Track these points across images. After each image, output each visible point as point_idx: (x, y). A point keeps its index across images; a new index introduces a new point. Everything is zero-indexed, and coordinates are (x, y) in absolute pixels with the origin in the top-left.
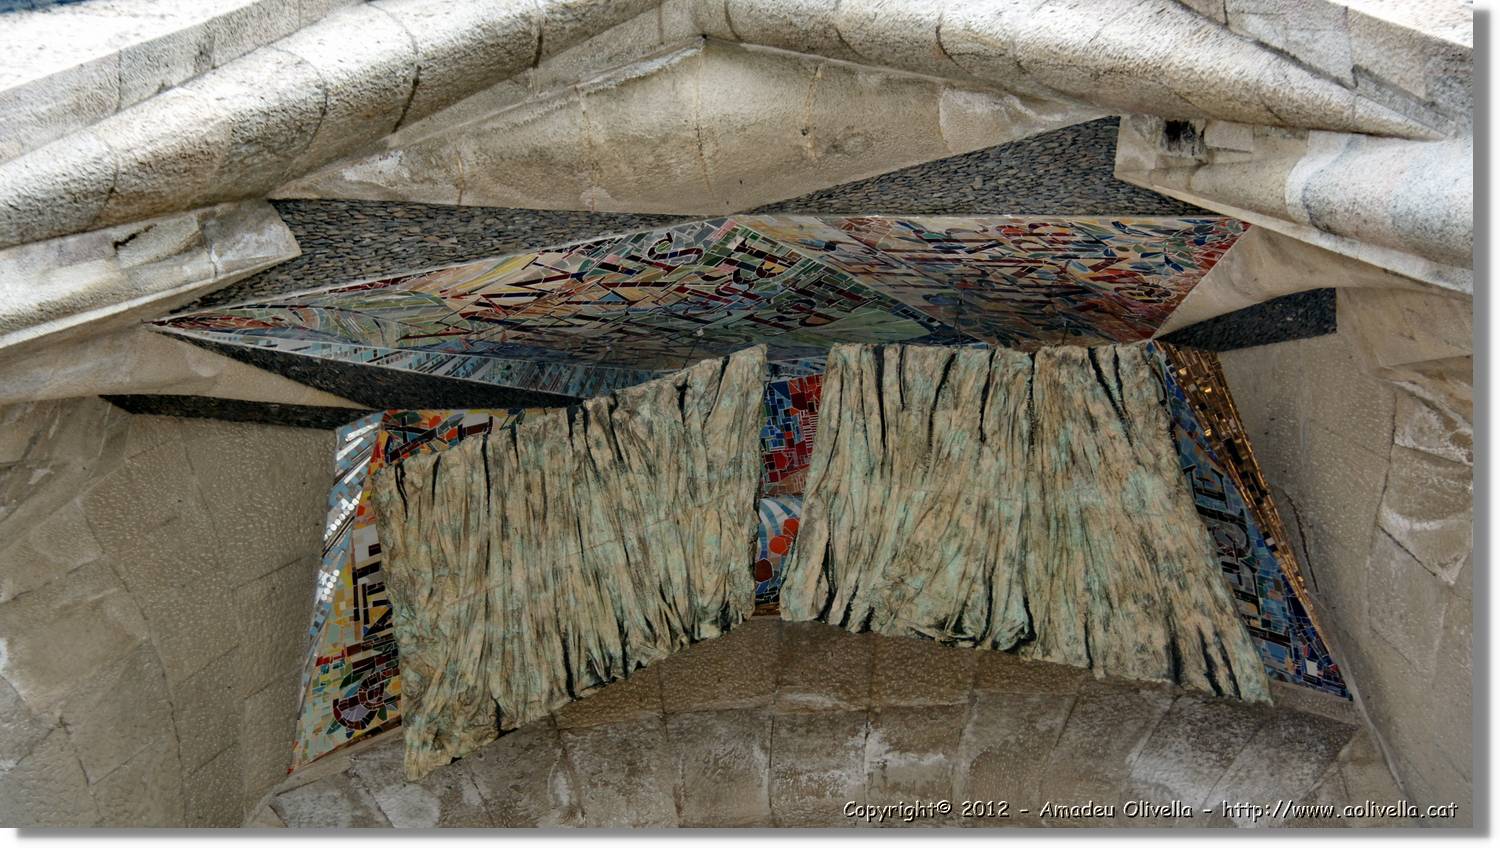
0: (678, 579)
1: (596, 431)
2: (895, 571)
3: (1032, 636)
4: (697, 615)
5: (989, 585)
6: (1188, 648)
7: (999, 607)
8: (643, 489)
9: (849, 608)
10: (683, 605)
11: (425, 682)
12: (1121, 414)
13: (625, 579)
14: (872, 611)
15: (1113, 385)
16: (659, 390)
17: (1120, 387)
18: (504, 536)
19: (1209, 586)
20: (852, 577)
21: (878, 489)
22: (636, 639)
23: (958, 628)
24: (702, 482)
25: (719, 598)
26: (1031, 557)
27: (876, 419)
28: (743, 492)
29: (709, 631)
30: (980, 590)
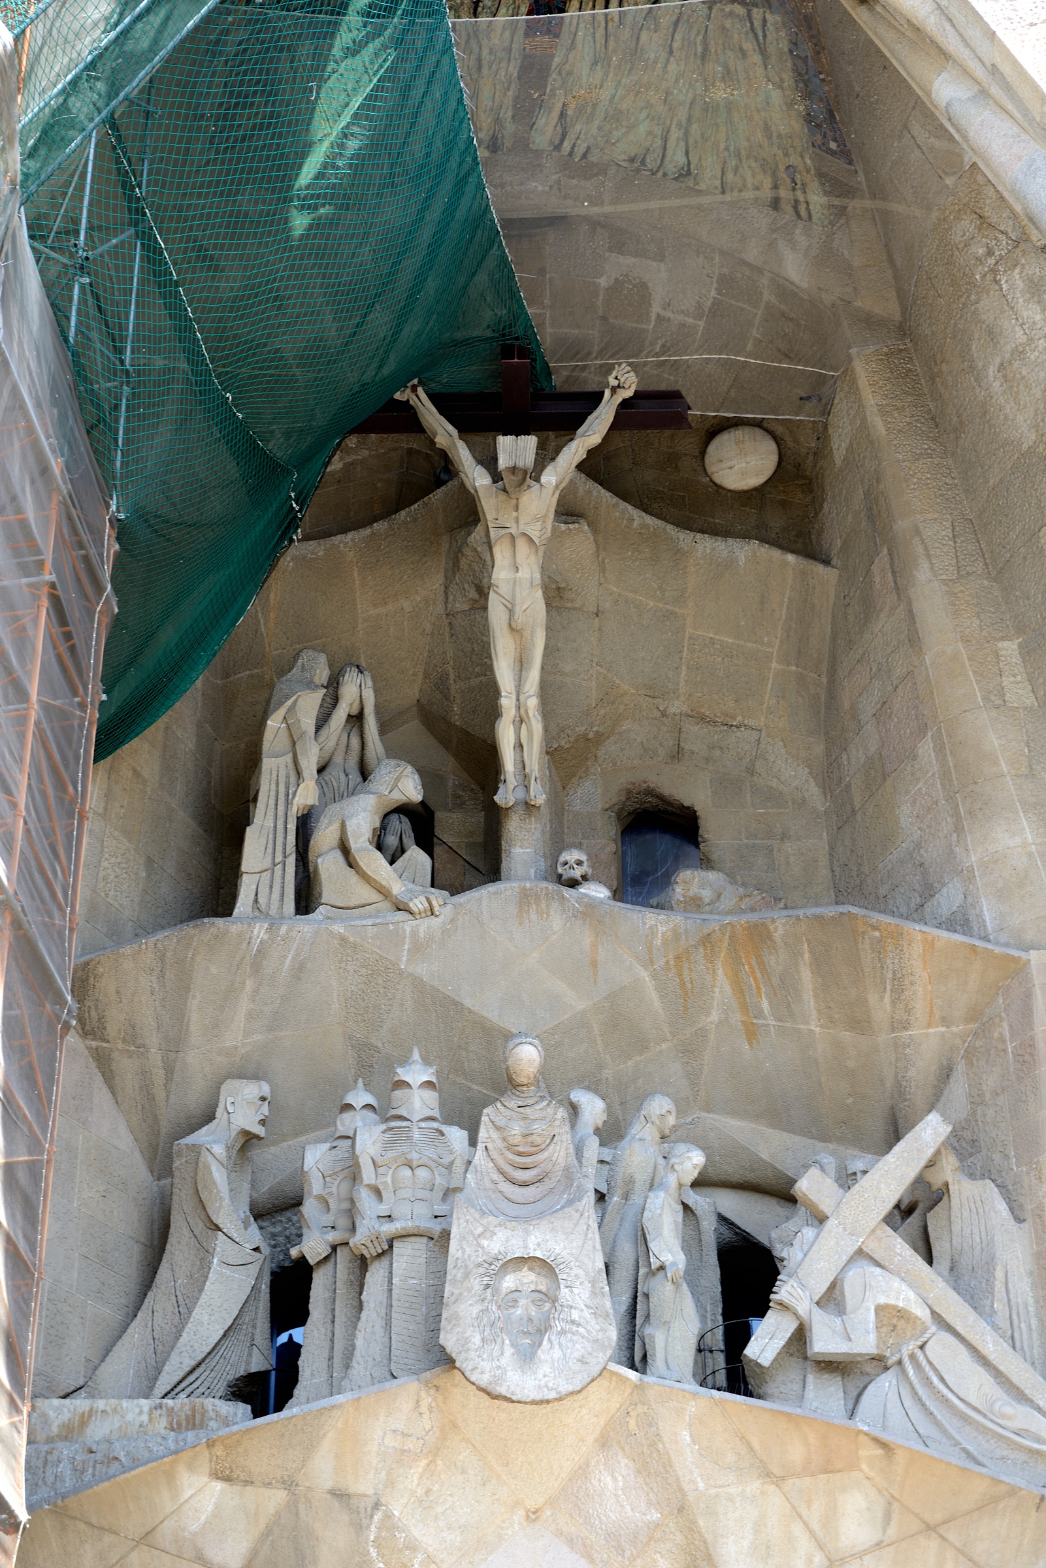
2: (606, 126)
3: (689, 173)
5: (665, 140)
7: (669, 153)
9: (574, 145)
12: (763, 51)
14: (589, 148)
15: (760, 34)
17: (765, 36)
19: (802, 157)
20: (578, 127)
21: (599, 73)
23: (643, 163)
24: (485, 63)
25: (491, 133)
26: (694, 127)
28: (511, 68)
30: (659, 142)
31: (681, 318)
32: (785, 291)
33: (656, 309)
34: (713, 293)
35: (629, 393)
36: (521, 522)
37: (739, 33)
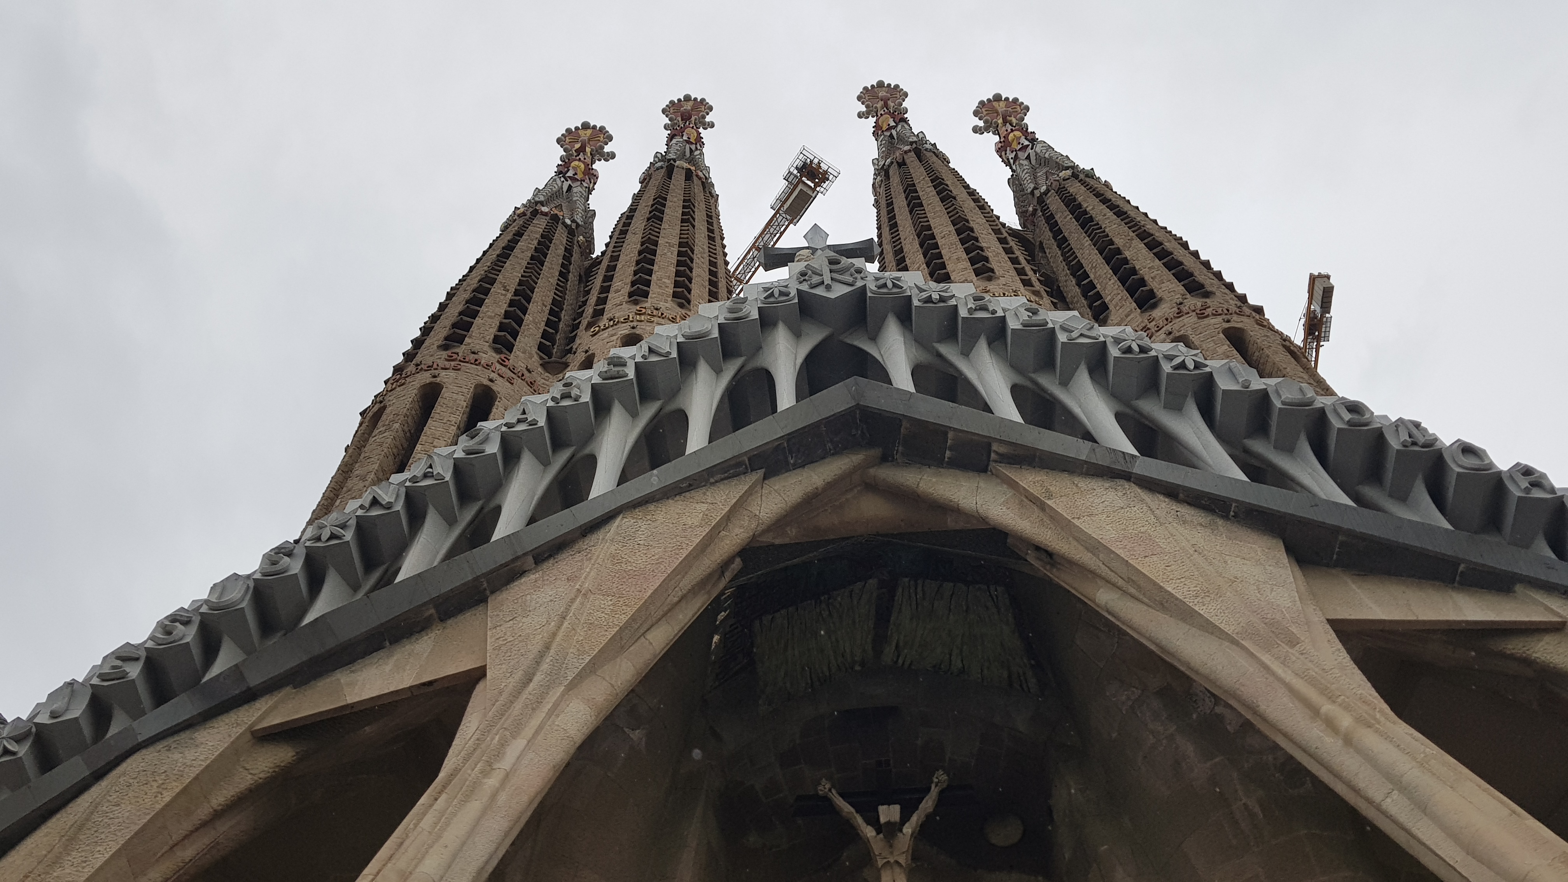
0: (848, 651)
1: (823, 606)
2: (919, 650)
3: (963, 672)
4: (854, 662)
5: (951, 655)
6: (1014, 676)
7: (953, 662)
8: (838, 624)
9: (904, 660)
10: (849, 659)
11: (766, 685)
12: (997, 606)
13: (831, 652)
14: (912, 662)
15: (995, 597)
16: (843, 592)
17: (997, 599)
18: (793, 638)
19: (1022, 659)
20: (906, 651)
21: (915, 624)
22: (833, 670)
23: (940, 668)
24: (857, 621)
25: (861, 657)
26: (965, 647)
27: (914, 602)
28: (870, 624)
29: (858, 668)
30: (947, 656)
32: (1016, 737)
34: (978, 744)
35: (945, 785)
36: (895, 853)
37: (984, 598)
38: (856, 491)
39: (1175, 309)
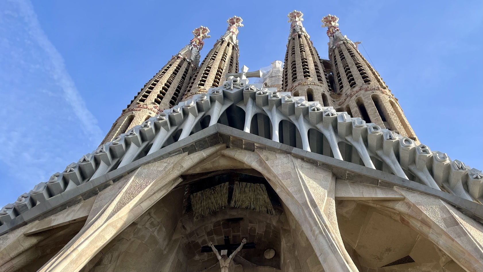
0: (220, 203)
1: (212, 190)
2: (241, 203)
3: (254, 209)
4: (222, 207)
6: (269, 210)
7: (251, 206)
8: (217, 195)
9: (237, 205)
10: (221, 206)
11: (196, 213)
12: (263, 190)
13: (215, 203)
14: (239, 206)
15: (262, 188)
16: (218, 186)
18: (203, 200)
20: (237, 203)
21: (240, 195)
22: (216, 209)
23: (248, 208)
24: (223, 195)
25: (224, 205)
26: (254, 202)
27: (239, 189)
28: (227, 195)
30: (249, 204)
31: (261, 233)
32: (274, 227)
33: (257, 232)
34: (265, 228)
35: (245, 243)
36: (226, 264)
37: (259, 187)
38: (218, 157)
39: (360, 88)
